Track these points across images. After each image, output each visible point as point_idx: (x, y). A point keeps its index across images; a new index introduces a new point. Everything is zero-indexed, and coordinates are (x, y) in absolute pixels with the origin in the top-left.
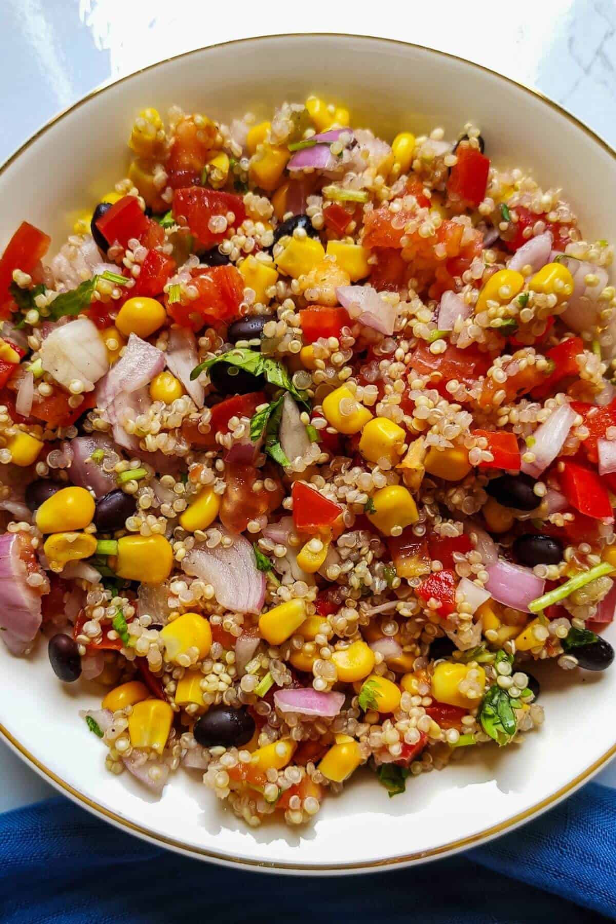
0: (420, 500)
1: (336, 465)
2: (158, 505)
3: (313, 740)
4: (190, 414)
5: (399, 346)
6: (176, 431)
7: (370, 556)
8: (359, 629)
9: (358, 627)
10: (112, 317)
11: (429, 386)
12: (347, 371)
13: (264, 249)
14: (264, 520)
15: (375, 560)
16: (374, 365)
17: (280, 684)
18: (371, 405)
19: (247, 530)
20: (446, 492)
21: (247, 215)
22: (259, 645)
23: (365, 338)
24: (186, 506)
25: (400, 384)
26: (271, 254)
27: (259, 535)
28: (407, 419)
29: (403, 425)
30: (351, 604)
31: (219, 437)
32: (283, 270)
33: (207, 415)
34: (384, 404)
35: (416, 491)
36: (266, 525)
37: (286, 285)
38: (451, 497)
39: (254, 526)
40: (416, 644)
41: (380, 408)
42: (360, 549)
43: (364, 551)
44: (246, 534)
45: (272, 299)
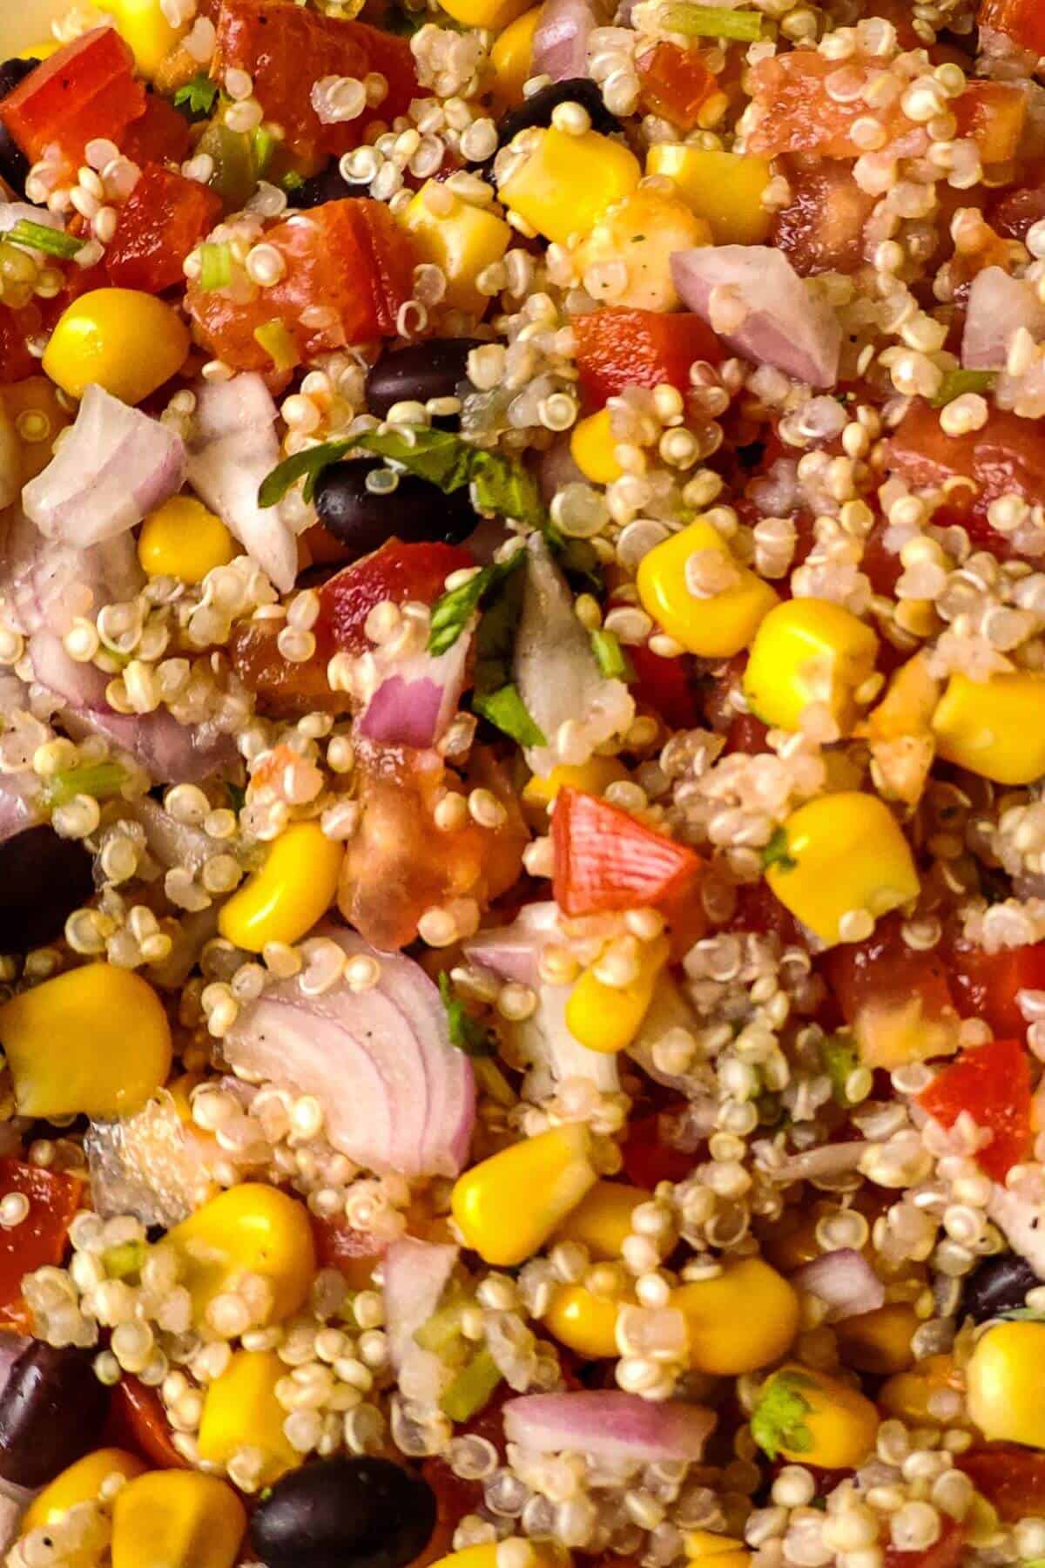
0: (924, 844)
1: (678, 757)
2: (158, 871)
3: (619, 1550)
4: (255, 608)
5: (853, 417)
6: (215, 658)
7: (778, 1009)
8: (751, 1228)
9: (746, 1220)
10: (33, 350)
11: (941, 518)
12: (705, 485)
13: (471, 167)
14: (470, 911)
15: (796, 1018)
16: (782, 468)
17: (519, 1384)
18: (780, 574)
19: (419, 939)
20: (996, 819)
21: (422, 83)
22: (455, 1272)
23: (756, 398)
24: (240, 876)
25: (854, 516)
26: (487, 178)
27: (455, 955)
28: (880, 607)
29: (872, 620)
30: (727, 1151)
31: (339, 672)
32: (525, 218)
33: (305, 608)
34: (814, 567)
35: (911, 811)
36: (474, 928)
37: (533, 259)
38: (1010, 834)
39: (437, 926)
40: (920, 1279)
41: (801, 583)
42: (749, 985)
43: (760, 991)
44: (418, 951)
45: (492, 298)
